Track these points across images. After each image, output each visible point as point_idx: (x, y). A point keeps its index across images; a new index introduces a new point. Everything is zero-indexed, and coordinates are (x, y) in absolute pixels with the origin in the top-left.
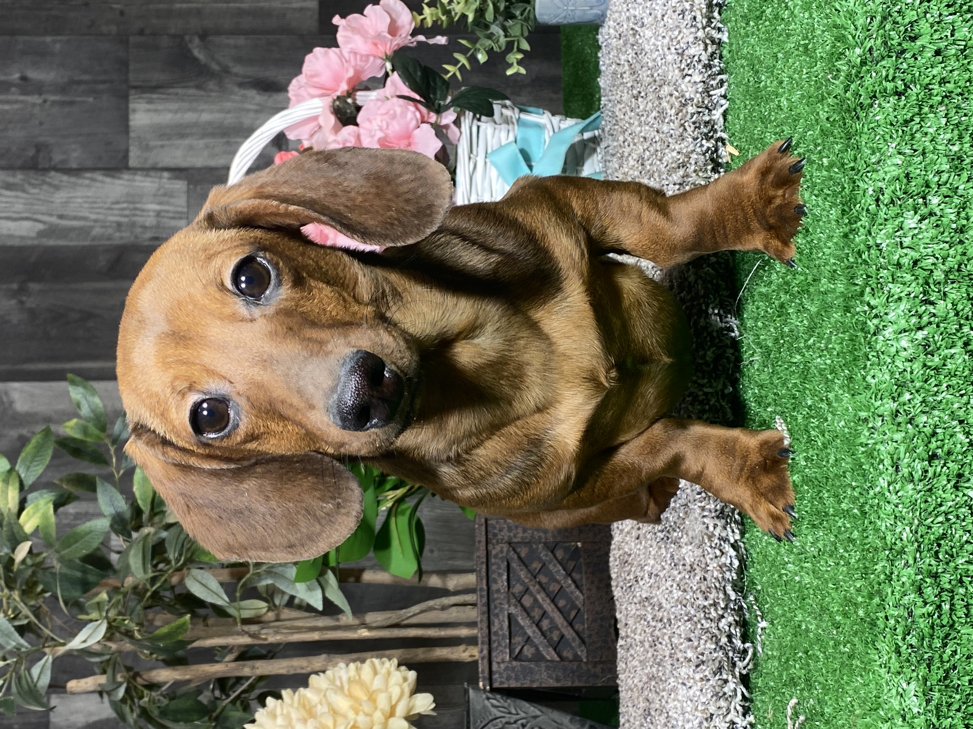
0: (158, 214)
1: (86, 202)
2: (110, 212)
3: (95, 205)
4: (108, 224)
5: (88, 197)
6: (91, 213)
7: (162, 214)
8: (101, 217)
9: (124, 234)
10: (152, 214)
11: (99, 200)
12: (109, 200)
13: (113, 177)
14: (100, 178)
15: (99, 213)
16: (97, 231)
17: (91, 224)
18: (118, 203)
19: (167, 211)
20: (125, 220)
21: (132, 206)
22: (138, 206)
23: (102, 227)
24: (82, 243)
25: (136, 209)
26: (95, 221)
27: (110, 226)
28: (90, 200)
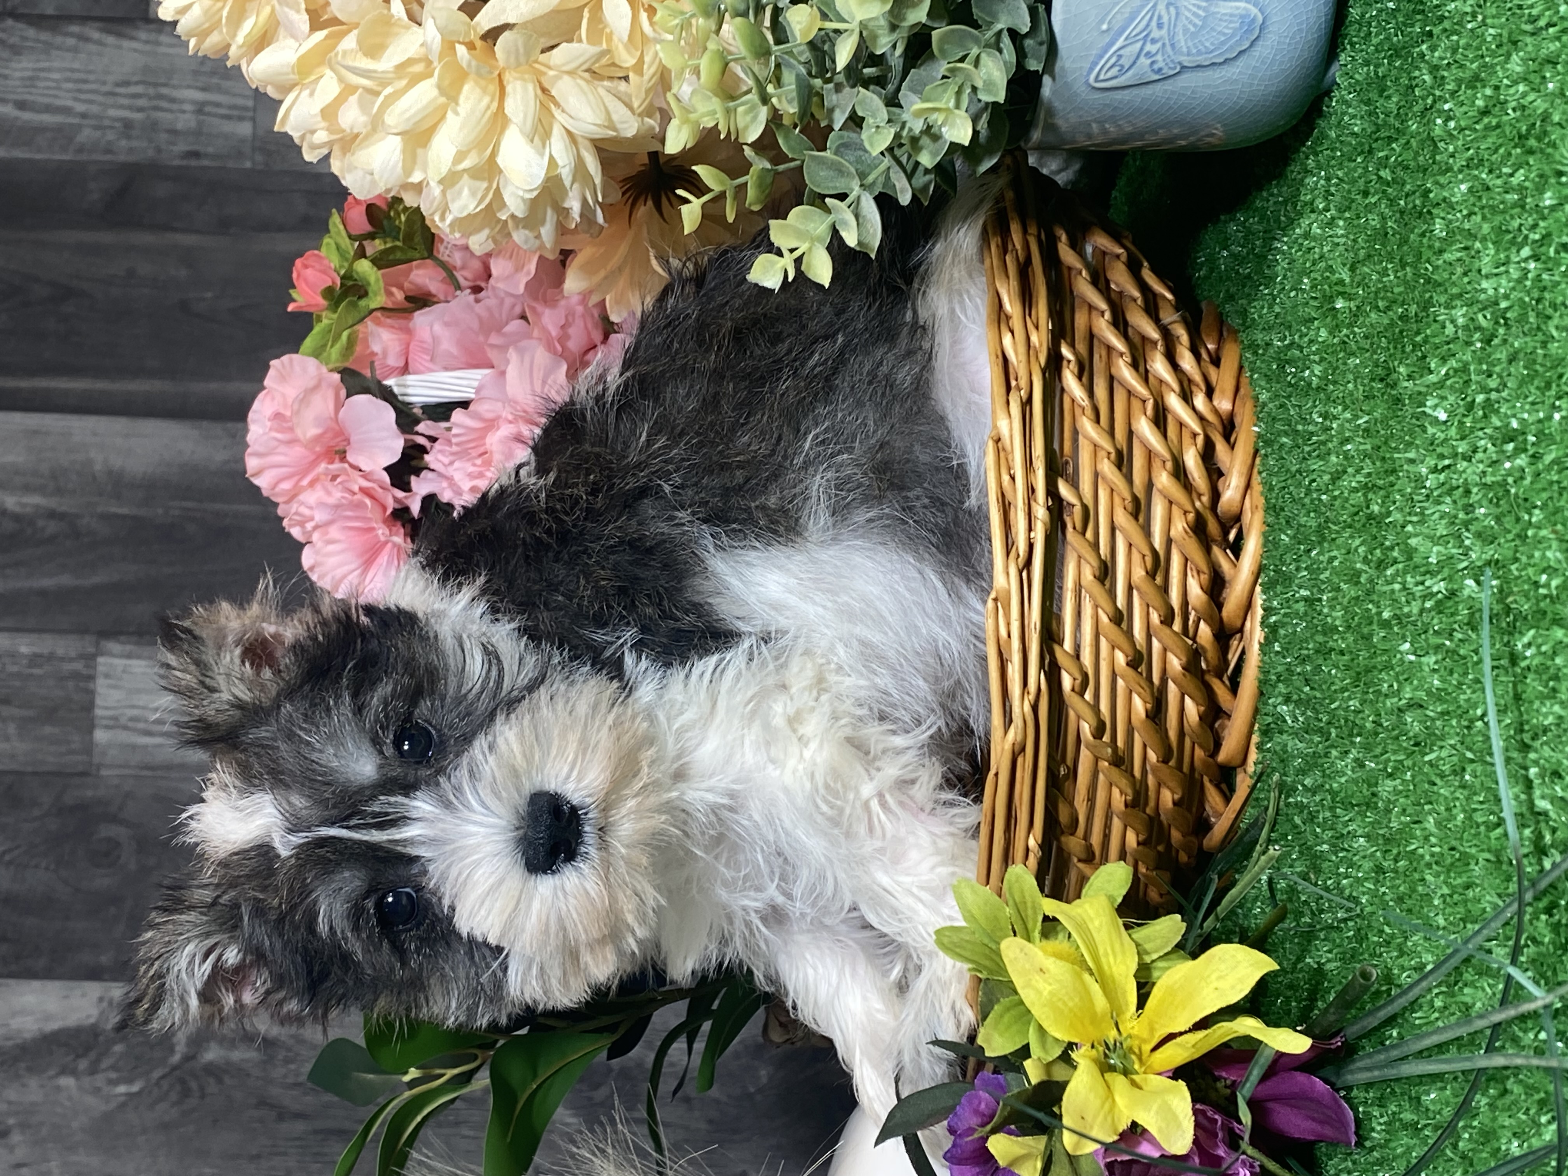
0: (200, 109)
1: (68, 80)
2: (110, 100)
3: (86, 87)
4: (106, 123)
5: (72, 70)
6: (76, 99)
7: (208, 109)
8: (94, 109)
9: (135, 144)
10: (188, 107)
11: (92, 77)
12: (111, 79)
13: (120, 35)
14: (96, 35)
15: (91, 102)
16: (86, 135)
17: (76, 121)
18: (127, 84)
19: (218, 105)
20: (138, 116)
21: (151, 91)
22: (165, 91)
23: (96, 128)
24: (58, 157)
25: (161, 97)
26: (84, 116)
27: (112, 128)
28: (77, 76)
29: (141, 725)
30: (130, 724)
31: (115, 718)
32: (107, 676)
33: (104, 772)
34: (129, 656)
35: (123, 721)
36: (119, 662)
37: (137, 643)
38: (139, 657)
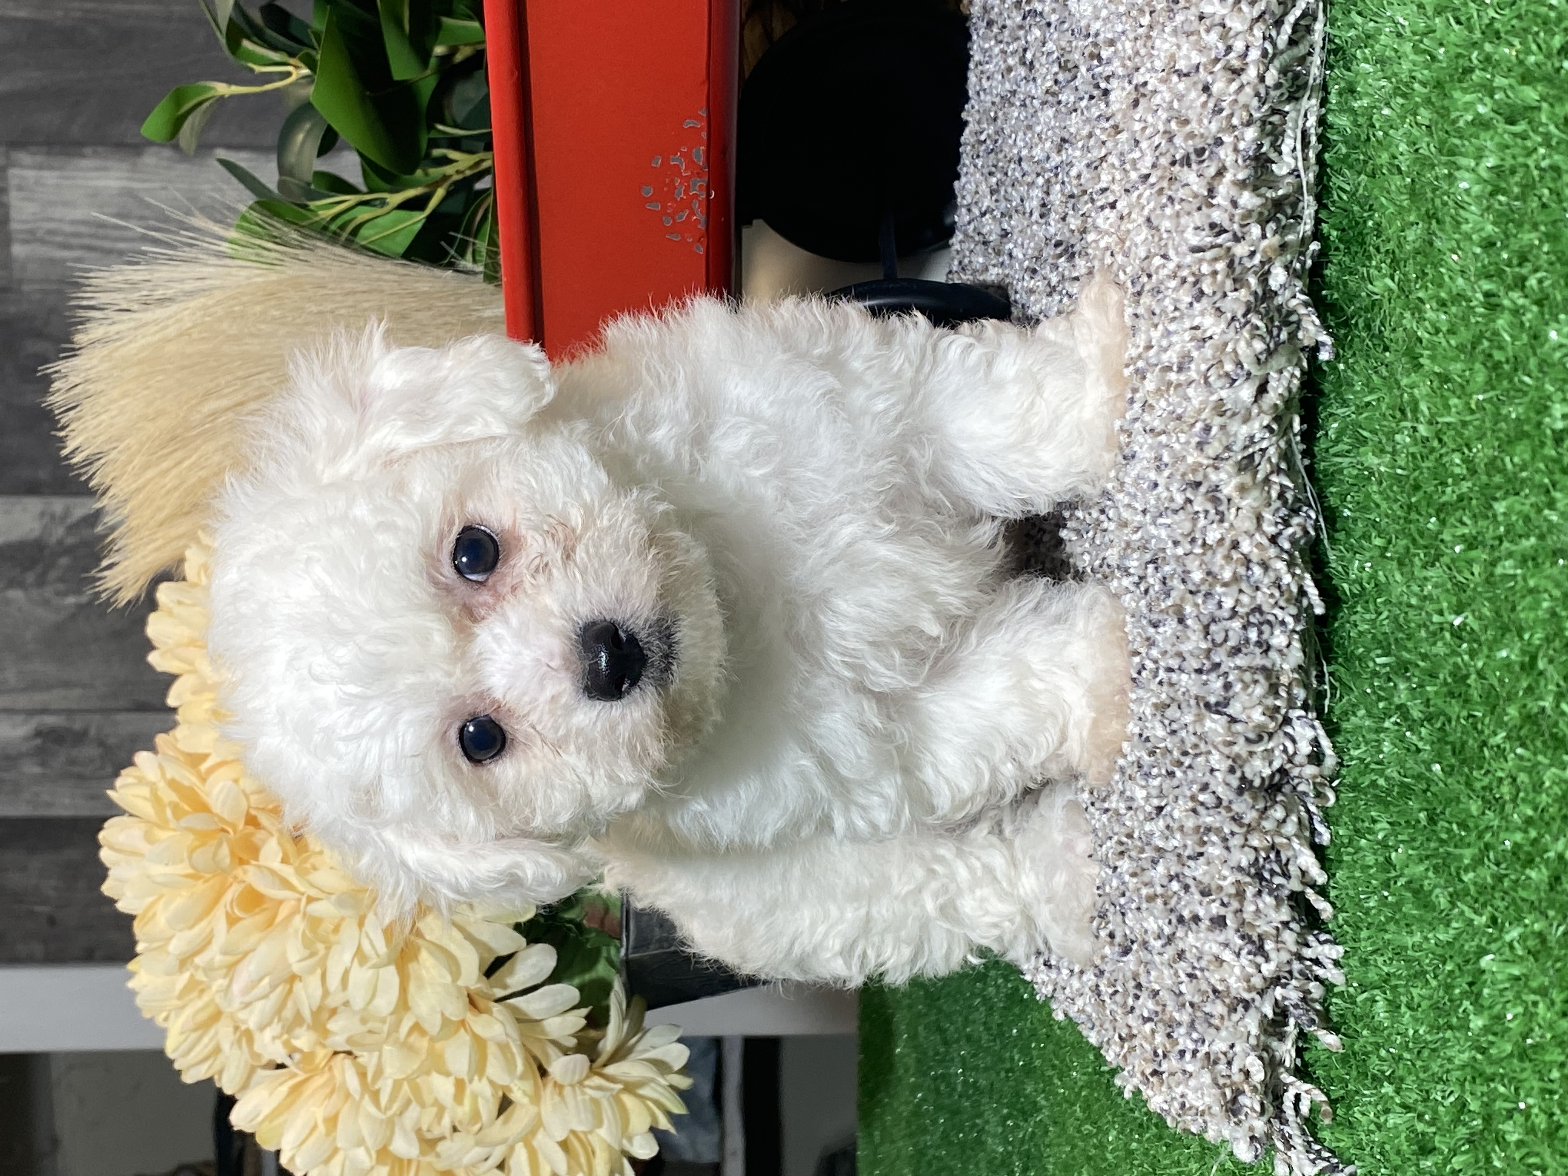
29: (59, 239)
30: (48, 238)
31: (32, 232)
32: (20, 188)
33: (26, 288)
34: (40, 167)
35: (40, 234)
36: (30, 174)
37: (48, 154)
38: (51, 168)
